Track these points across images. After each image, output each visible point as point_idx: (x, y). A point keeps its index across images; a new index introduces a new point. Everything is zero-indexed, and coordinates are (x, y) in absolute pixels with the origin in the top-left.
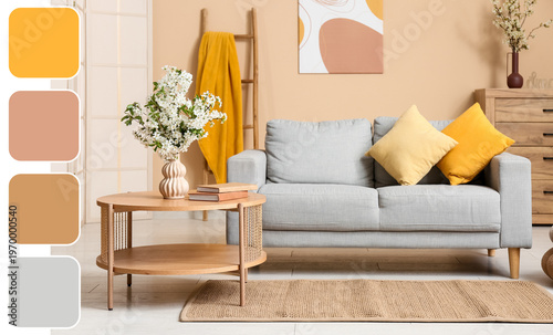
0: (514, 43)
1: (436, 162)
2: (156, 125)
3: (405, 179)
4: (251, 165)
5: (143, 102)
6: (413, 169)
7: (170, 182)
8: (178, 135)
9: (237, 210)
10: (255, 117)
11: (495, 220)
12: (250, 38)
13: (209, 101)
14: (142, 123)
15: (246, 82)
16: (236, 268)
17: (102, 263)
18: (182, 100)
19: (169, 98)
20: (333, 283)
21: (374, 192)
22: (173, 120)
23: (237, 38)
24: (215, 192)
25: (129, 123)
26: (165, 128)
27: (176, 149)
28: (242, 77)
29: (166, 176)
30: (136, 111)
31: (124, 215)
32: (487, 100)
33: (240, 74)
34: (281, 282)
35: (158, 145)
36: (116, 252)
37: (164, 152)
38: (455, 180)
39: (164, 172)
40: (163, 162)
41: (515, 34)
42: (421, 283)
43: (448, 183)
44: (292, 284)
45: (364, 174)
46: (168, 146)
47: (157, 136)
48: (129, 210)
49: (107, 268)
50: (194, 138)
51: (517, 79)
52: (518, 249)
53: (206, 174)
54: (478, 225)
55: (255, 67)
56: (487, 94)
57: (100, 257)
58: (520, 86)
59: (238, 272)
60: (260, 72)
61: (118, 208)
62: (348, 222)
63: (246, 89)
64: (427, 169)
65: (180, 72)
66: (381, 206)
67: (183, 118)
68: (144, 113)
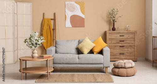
0: (114, 21)
1: (91, 49)
2: (31, 43)
3: (84, 53)
4: (51, 50)
5: (28, 39)
6: (86, 51)
7: (34, 55)
8: (35, 45)
9: (47, 60)
10: (55, 37)
11: (102, 61)
12: (54, 19)
13: (42, 38)
14: (28, 43)
15: (53, 29)
16: (47, 72)
17: (20, 71)
18: (36, 38)
19: (33, 38)
20: (68, 75)
21: (77, 56)
22: (34, 42)
23: (51, 19)
24: (43, 57)
25: (25, 42)
26: (33, 44)
27: (35, 48)
28: (53, 28)
29: (33, 53)
30: (27, 40)
31: (25, 61)
32: (107, 34)
33: (52, 27)
34: (57, 75)
35: (31, 47)
36: (23, 69)
37: (33, 49)
38: (95, 53)
39: (33, 52)
40: (32, 50)
41: (114, 19)
42: (86, 75)
43: (93, 53)
44: (60, 75)
45: (76, 51)
46: (33, 47)
47: (31, 45)
48: (26, 61)
49: (21, 72)
50: (39, 46)
51: (114, 29)
52: (107, 67)
53: (44, 50)
54: (98, 62)
55: (55, 26)
56: (107, 32)
57: (20, 70)
58: (115, 30)
59: (47, 73)
60: (57, 27)
61: (23, 60)
62: (71, 62)
63: (53, 31)
64: (89, 51)
65: (35, 33)
66: (78, 59)
67: (36, 41)
68: (28, 41)
